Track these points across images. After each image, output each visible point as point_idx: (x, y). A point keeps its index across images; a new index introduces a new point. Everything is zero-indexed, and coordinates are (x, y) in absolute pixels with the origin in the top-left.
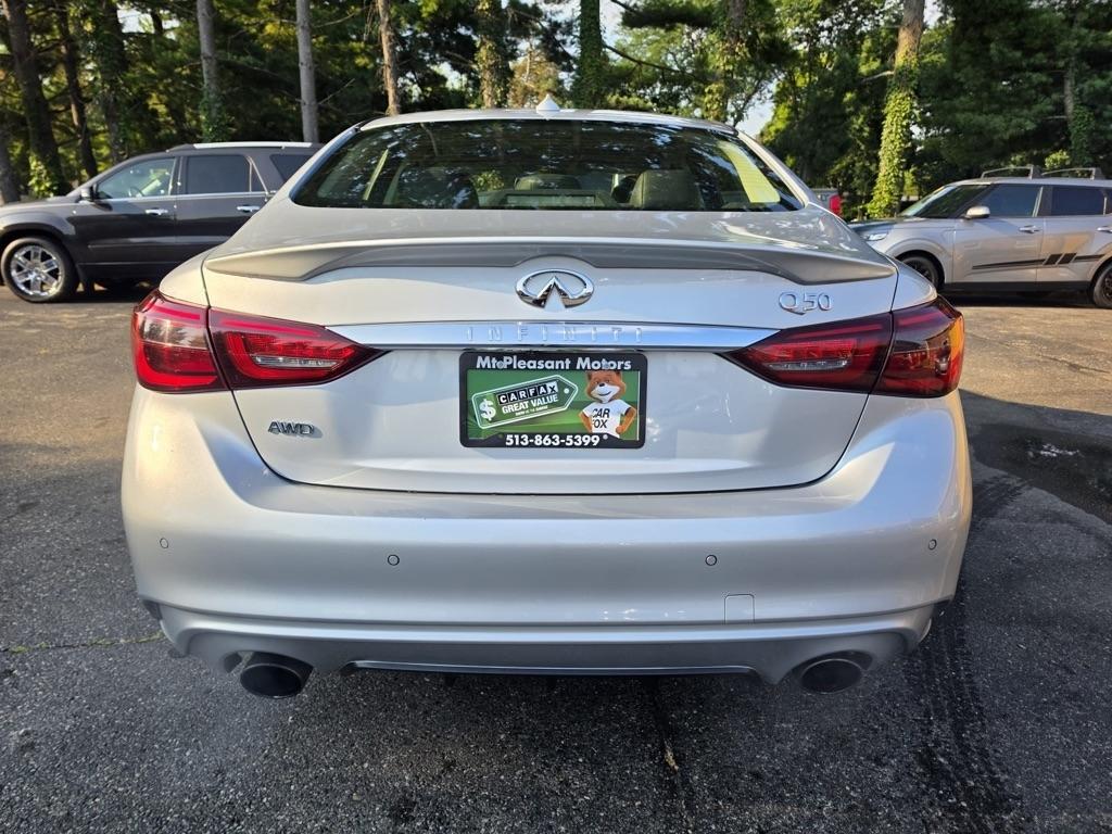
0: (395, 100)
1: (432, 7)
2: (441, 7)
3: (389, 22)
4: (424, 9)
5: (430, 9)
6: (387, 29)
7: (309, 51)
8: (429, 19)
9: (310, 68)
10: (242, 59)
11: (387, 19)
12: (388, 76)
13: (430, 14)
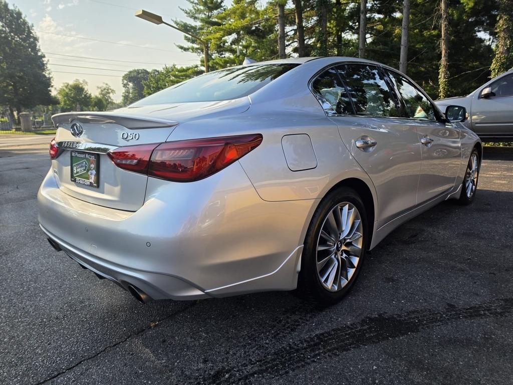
0: (445, 56)
1: (471, 4)
2: (476, 4)
3: (446, 17)
4: (467, 6)
5: (470, 6)
6: (445, 21)
7: (406, 39)
8: (469, 11)
9: (406, 47)
10: (378, 47)
11: (445, 16)
12: (443, 44)
13: (470, 8)
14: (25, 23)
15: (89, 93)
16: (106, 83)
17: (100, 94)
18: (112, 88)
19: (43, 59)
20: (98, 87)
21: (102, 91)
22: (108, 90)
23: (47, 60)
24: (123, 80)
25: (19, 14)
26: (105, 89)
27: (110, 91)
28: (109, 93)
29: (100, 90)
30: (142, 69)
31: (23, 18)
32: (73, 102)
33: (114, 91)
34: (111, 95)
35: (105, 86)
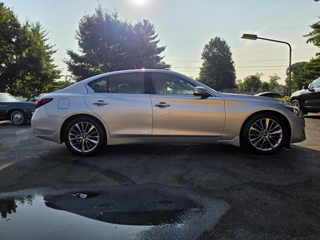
14: (227, 46)
15: (260, 80)
16: (275, 73)
17: (270, 80)
18: (278, 76)
19: (233, 64)
20: (270, 76)
21: (272, 78)
22: (276, 77)
23: (234, 64)
24: (287, 71)
25: (225, 42)
26: (274, 77)
27: (277, 78)
28: (276, 79)
29: (270, 78)
30: (302, 62)
31: (226, 44)
32: (250, 86)
33: (279, 78)
34: (278, 81)
35: (274, 75)
